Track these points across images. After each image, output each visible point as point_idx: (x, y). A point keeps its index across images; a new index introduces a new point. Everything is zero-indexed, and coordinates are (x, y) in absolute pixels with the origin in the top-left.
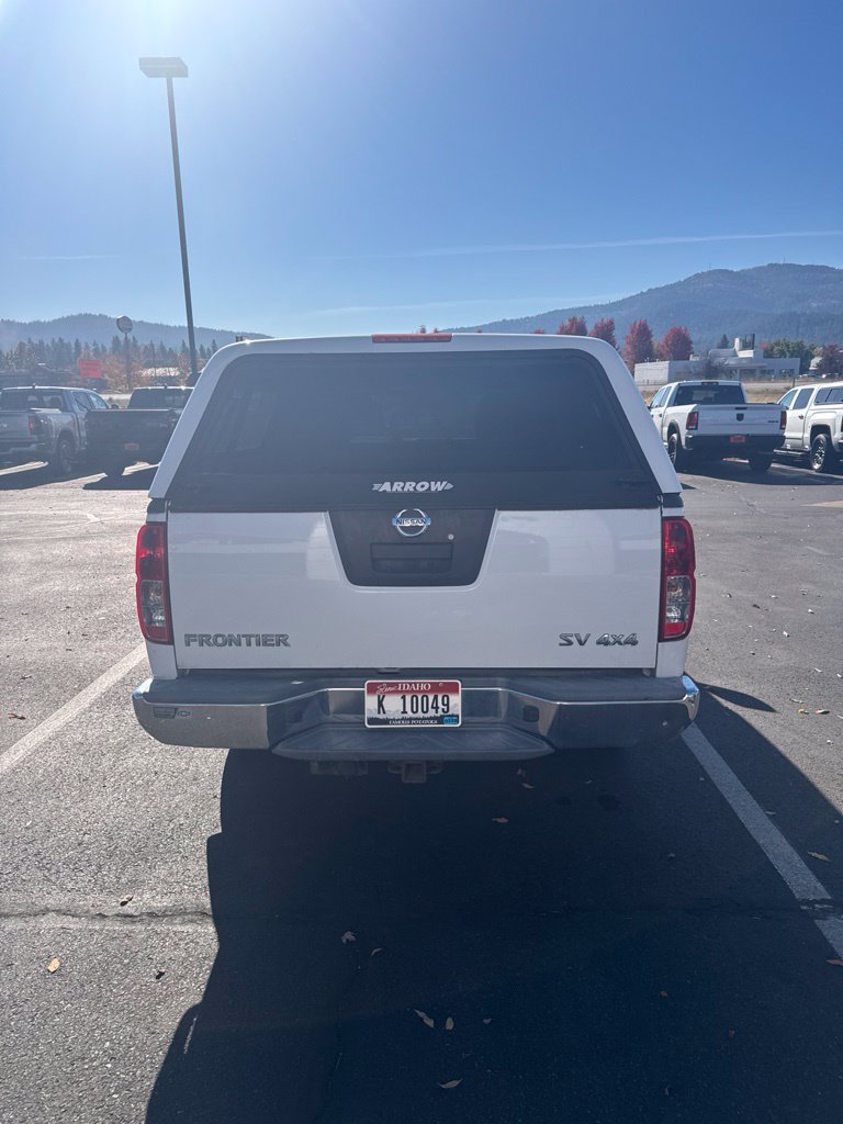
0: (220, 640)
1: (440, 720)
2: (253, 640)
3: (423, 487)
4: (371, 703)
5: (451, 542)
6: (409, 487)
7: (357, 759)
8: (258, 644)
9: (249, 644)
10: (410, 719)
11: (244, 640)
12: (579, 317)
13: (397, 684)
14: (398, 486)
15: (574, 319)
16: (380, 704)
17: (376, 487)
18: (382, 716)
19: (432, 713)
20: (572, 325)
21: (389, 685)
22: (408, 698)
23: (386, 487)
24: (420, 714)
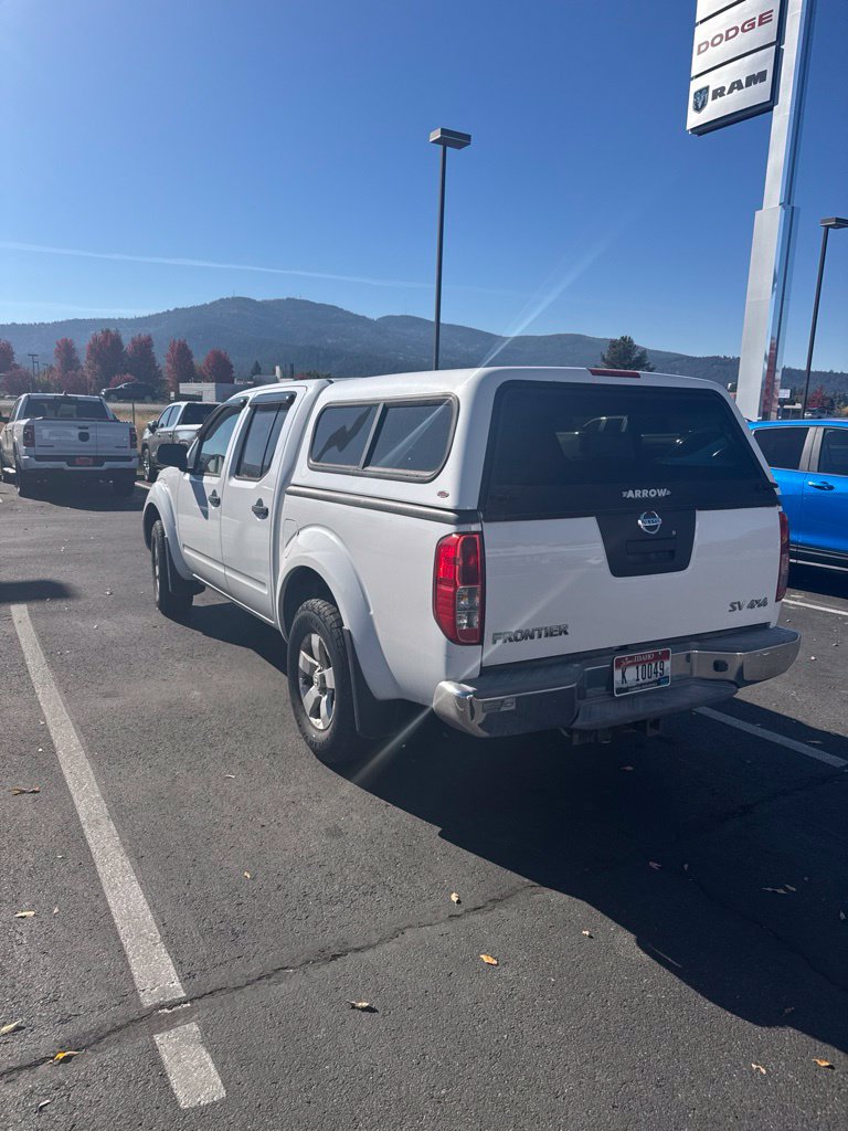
0: (519, 636)
1: (658, 682)
2: (543, 632)
3: (653, 493)
4: (617, 675)
5: (675, 537)
6: (645, 493)
7: (630, 721)
8: (546, 636)
9: (540, 636)
10: (641, 685)
11: (536, 633)
12: (113, 330)
13: (633, 657)
14: (638, 493)
15: (108, 331)
16: (623, 676)
17: (624, 494)
18: (624, 686)
19: (654, 678)
20: (106, 338)
21: (630, 658)
22: (640, 668)
23: (630, 494)
24: (647, 680)
